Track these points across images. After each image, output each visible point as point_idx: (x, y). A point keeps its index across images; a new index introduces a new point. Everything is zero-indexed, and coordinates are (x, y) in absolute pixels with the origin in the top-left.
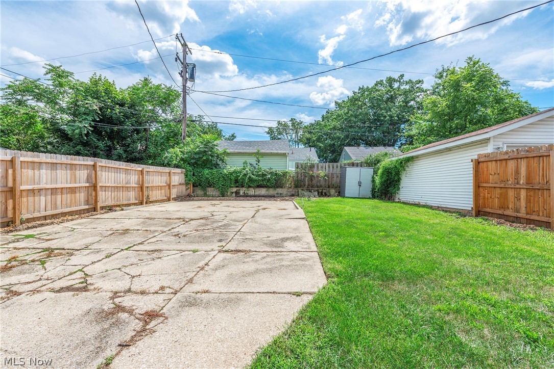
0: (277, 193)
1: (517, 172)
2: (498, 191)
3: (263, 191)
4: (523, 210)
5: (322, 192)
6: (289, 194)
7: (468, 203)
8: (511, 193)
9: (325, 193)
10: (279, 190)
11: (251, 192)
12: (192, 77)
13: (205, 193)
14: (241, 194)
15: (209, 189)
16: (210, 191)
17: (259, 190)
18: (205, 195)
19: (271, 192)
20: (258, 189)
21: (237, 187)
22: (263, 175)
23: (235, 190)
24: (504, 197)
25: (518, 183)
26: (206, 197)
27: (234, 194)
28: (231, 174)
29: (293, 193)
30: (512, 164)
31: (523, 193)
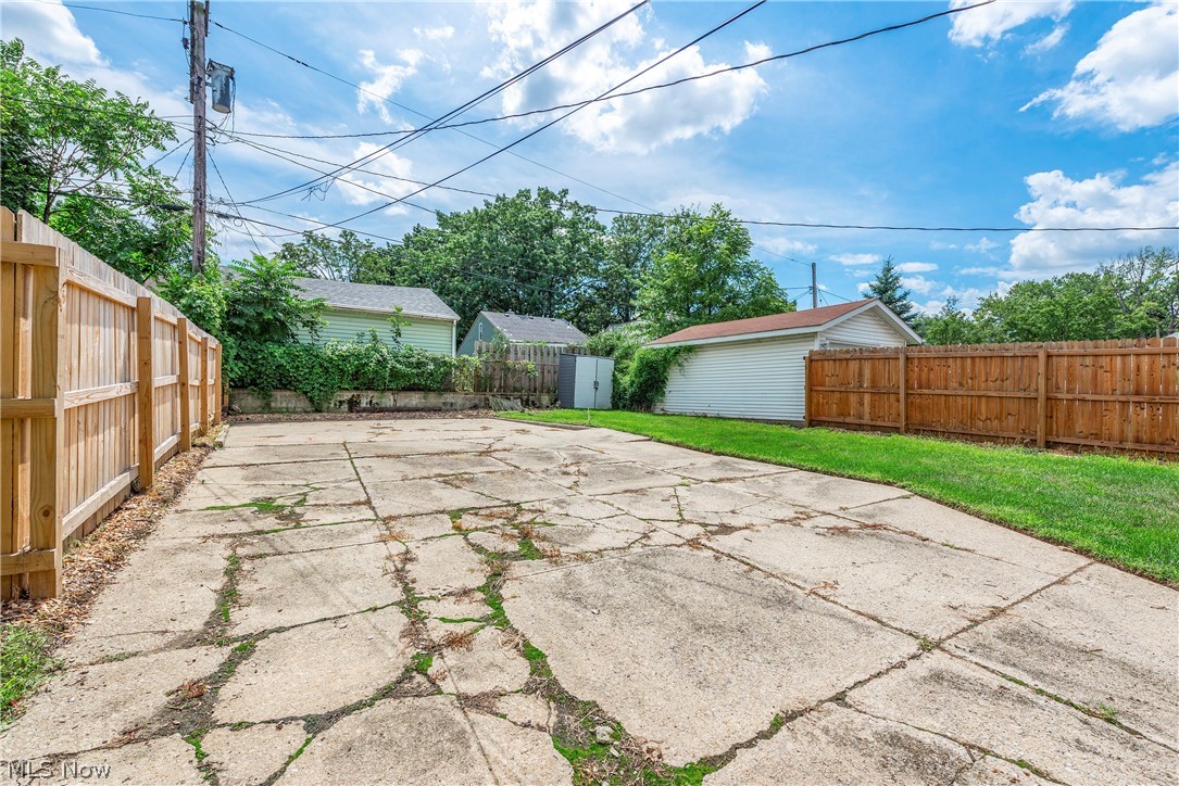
0: (444, 403)
1: (861, 375)
2: (837, 395)
3: (415, 399)
4: (867, 416)
5: (528, 400)
6: (468, 404)
7: (798, 411)
8: (853, 398)
9: (533, 402)
10: (449, 397)
11: (388, 400)
12: (224, 103)
13: (268, 405)
14: (363, 405)
15: (278, 394)
16: (281, 399)
17: (406, 397)
18: (267, 409)
19: (433, 400)
20: (402, 394)
21: (356, 389)
22: (419, 365)
23: (347, 396)
24: (844, 403)
25: (861, 386)
26: (269, 412)
27: (345, 407)
28: (344, 358)
29: (477, 401)
30: (854, 365)
31: (867, 398)
